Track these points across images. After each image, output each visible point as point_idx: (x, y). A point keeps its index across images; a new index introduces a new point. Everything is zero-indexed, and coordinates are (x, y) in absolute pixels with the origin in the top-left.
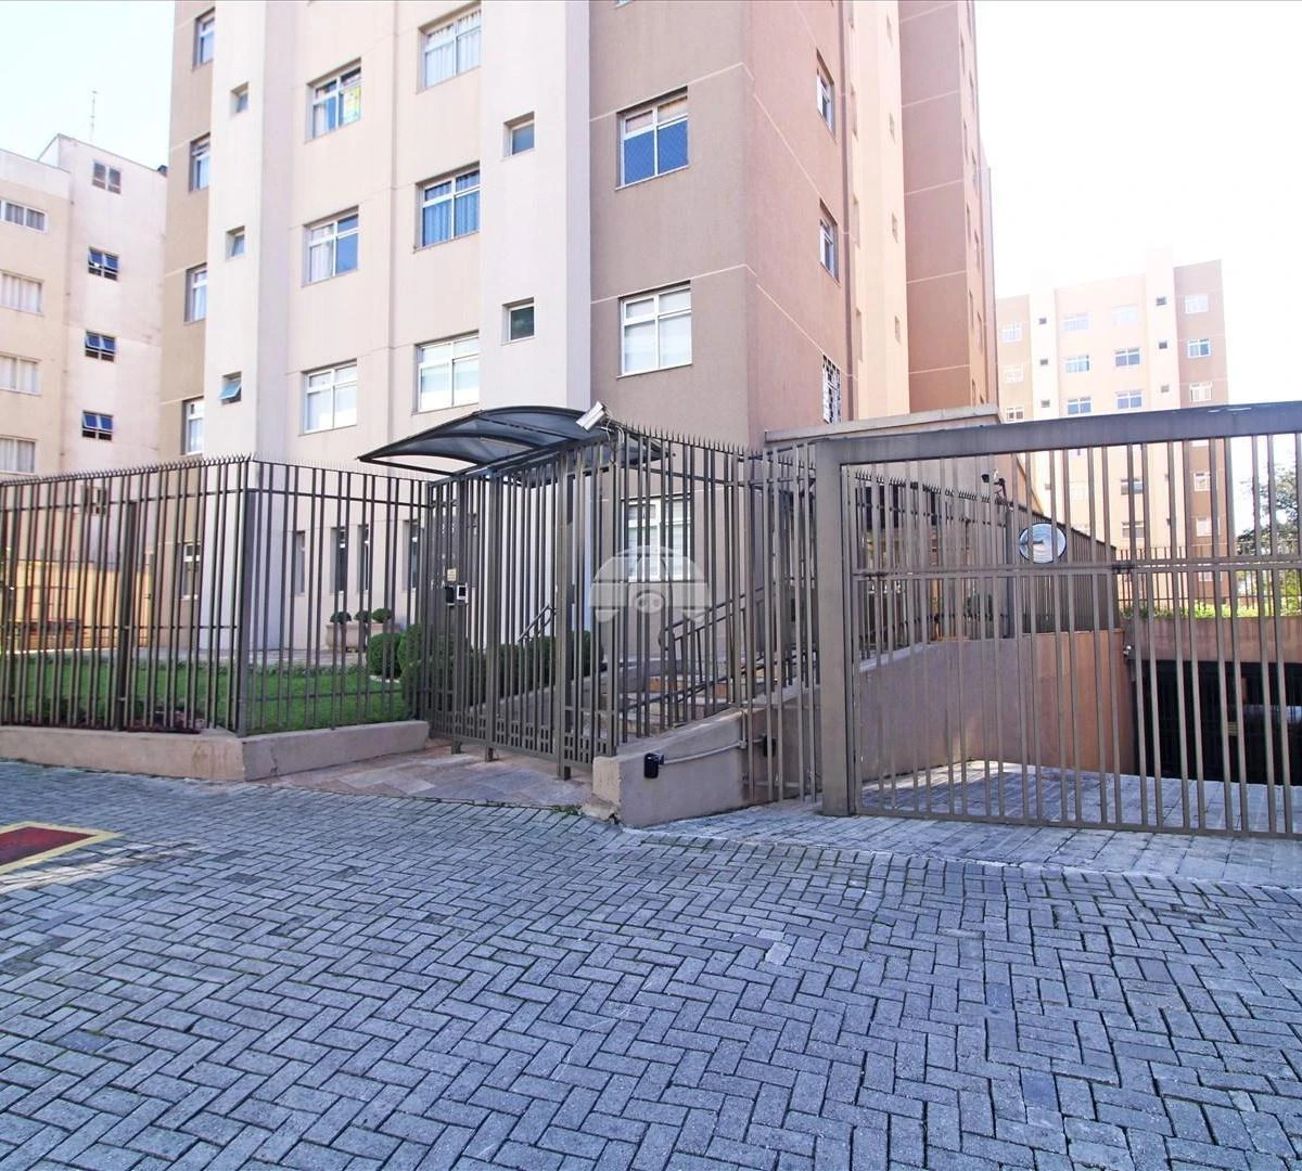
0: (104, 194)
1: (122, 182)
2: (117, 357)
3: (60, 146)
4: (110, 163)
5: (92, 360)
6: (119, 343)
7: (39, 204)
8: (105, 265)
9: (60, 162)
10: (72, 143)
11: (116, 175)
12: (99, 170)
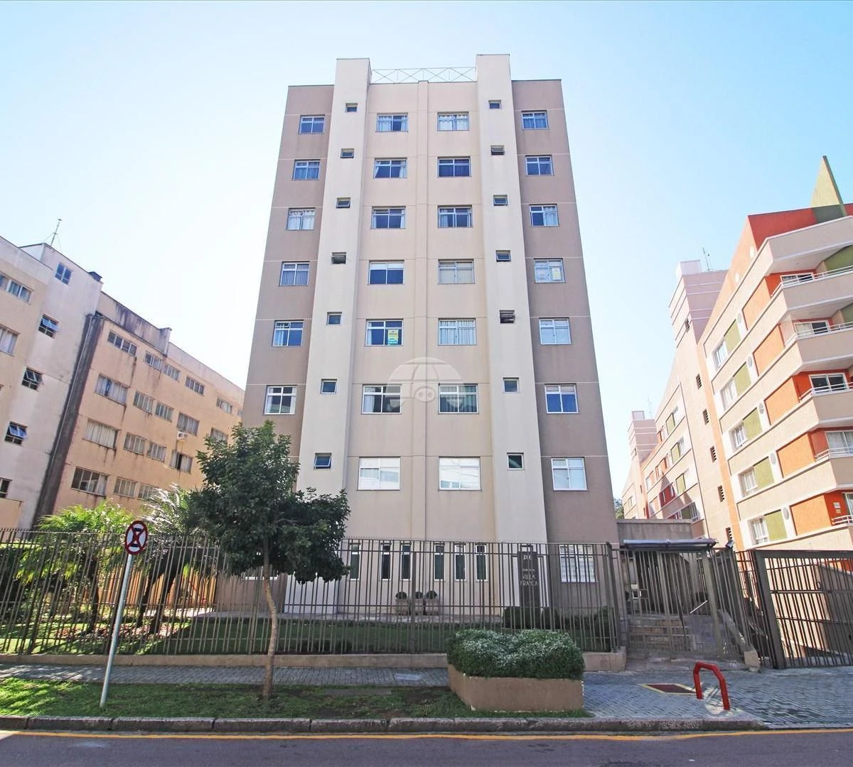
0: (59, 282)
1: (71, 278)
2: (40, 388)
3: (44, 251)
4: (67, 265)
5: (24, 387)
6: (44, 377)
7: (31, 285)
8: (47, 327)
9: (41, 259)
10: (51, 250)
11: (68, 274)
12: (60, 269)
